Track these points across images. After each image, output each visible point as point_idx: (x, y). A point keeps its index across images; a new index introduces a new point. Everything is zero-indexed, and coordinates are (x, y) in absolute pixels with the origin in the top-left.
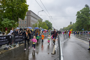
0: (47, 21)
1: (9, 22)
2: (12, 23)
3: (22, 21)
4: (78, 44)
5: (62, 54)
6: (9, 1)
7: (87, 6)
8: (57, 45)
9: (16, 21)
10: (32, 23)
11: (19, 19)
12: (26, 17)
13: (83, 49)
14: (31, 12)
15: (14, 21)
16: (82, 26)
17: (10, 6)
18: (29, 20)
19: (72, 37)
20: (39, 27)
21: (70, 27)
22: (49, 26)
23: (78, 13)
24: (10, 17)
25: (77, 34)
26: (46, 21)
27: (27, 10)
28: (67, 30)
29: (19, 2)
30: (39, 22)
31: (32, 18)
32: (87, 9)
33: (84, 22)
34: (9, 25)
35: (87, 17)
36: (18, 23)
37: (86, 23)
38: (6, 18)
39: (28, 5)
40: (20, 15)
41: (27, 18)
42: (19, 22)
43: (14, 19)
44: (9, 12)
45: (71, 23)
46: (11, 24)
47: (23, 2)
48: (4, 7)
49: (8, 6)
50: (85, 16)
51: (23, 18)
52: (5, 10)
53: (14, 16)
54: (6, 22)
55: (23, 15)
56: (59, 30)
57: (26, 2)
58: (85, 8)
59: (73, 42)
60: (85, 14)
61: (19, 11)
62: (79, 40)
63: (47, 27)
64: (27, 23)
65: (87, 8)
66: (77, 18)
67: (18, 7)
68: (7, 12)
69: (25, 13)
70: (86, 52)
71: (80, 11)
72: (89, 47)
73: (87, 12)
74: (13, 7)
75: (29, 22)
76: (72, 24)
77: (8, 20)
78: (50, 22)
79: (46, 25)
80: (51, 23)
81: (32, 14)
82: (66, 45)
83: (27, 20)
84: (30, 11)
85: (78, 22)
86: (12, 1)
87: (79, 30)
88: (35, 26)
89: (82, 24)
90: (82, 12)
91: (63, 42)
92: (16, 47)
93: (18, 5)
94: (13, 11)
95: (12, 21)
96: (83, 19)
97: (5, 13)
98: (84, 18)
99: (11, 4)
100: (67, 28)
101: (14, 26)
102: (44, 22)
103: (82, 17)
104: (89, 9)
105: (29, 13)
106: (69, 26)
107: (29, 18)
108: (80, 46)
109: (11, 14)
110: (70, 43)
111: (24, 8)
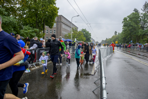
0: (84, 31)
1: (31, 31)
2: (35, 32)
3: (50, 29)
4: (125, 61)
5: (103, 75)
6: (32, 1)
7: (136, 10)
8: (98, 62)
9: (41, 30)
10: (64, 33)
11: (46, 27)
12: (55, 25)
13: (132, 67)
15: (38, 30)
16: (130, 37)
17: (33, 8)
18: (59, 29)
19: (118, 51)
20: (74, 38)
21: (115, 39)
22: (86, 37)
23: (125, 19)
24: (33, 24)
25: (123, 47)
26: (83, 29)
27: (56, 14)
28: (111, 42)
29: (45, 3)
30: (74, 32)
31: (63, 26)
33: (132, 32)
34: (31, 35)
35: (136, 26)
36: (44, 32)
37: (135, 33)
38: (27, 25)
39: (58, 8)
40: (47, 21)
41: (57, 25)
42: (46, 31)
43: (39, 26)
44: (31, 17)
45: (116, 32)
46: (34, 34)
47: (51, 4)
48: (24, 10)
49: (29, 8)
50: (133, 24)
51: (51, 26)
52: (25, 14)
53: (38, 23)
54: (26, 31)
55: (51, 21)
57: (55, 4)
58: (133, 13)
59: (119, 58)
60: (134, 21)
61: (46, 16)
62: (127, 56)
63: (85, 39)
65: (136, 13)
66: (124, 26)
67: (44, 10)
68: (28, 17)
69: (54, 19)
71: (128, 17)
73: (136, 18)
74: (36, 10)
76: (117, 34)
77: (30, 28)
78: (88, 32)
79: (82, 36)
80: (90, 33)
81: (63, 20)
82: (110, 62)
83: (57, 28)
84: (61, 16)
85: (124, 31)
86: (35, 1)
87: (127, 43)
88: (68, 37)
89: (130, 34)
90: (131, 19)
91: (106, 59)
92: (41, 66)
93: (44, 8)
94: (36, 15)
95: (35, 29)
96: (131, 28)
97: (26, 18)
98: (132, 26)
99: (34, 6)
100: (111, 39)
101: (38, 37)
102: (80, 31)
103: (130, 25)
104: (138, 14)
105: (59, 19)
106: (113, 37)
107: (59, 26)
108: (127, 64)
109: (33, 20)
111: (52, 11)
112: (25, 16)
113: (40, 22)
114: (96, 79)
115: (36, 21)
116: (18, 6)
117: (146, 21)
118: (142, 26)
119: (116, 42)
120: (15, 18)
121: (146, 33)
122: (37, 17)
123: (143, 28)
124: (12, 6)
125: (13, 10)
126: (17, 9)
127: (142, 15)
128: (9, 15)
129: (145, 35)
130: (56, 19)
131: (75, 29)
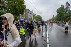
0: (38, 16)
3: (22, 16)
4: (59, 29)
6: (13, 3)
7: (62, 5)
8: (46, 30)
9: (18, 16)
10: (29, 17)
11: (20, 15)
12: (24, 13)
13: (62, 32)
14: (28, 10)
15: (16, 16)
16: (60, 18)
20: (34, 19)
22: (40, 18)
23: (58, 10)
24: (14, 14)
27: (25, 8)
31: (29, 14)
32: (63, 7)
33: (61, 15)
35: (63, 12)
36: (19, 17)
37: (63, 16)
39: (26, 6)
40: (20, 12)
41: (26, 13)
44: (13, 10)
45: (54, 16)
48: (9, 7)
49: (12, 6)
51: (22, 14)
52: (10, 9)
55: (22, 12)
56: (46, 21)
57: (24, 4)
58: (61, 7)
61: (20, 9)
62: (59, 27)
63: (39, 19)
64: (26, 17)
66: (57, 13)
67: (19, 7)
68: (11, 10)
69: (24, 11)
70: (64, 34)
71: (59, 8)
72: (65, 31)
73: (63, 9)
74: (15, 7)
75: (26, 16)
76: (54, 17)
78: (40, 16)
79: (38, 18)
81: (28, 11)
82: (51, 30)
83: (26, 15)
85: (58, 15)
86: (15, 3)
87: (59, 21)
88: (31, 19)
89: (60, 16)
90: (60, 9)
93: (19, 6)
94: (15, 9)
97: (10, 11)
98: (61, 13)
99: (14, 5)
100: (51, 19)
101: (17, 19)
102: (36, 16)
103: (60, 12)
104: (64, 7)
105: (26, 11)
106: (52, 18)
108: (60, 30)
110: (54, 29)
111: (23, 7)
112: (10, 10)
113: (17, 12)
114: (45, 38)
115: (15, 12)
116: (6, 5)
117: (67, 10)
118: (65, 13)
119: (54, 20)
120: (5, 11)
121: (68, 16)
122: (15, 10)
123: (66, 13)
124: (3, 5)
125: (4, 7)
126: (6, 6)
127: (65, 8)
128: (2, 9)
129: (67, 16)
130: (25, 11)
131: (34, 15)
